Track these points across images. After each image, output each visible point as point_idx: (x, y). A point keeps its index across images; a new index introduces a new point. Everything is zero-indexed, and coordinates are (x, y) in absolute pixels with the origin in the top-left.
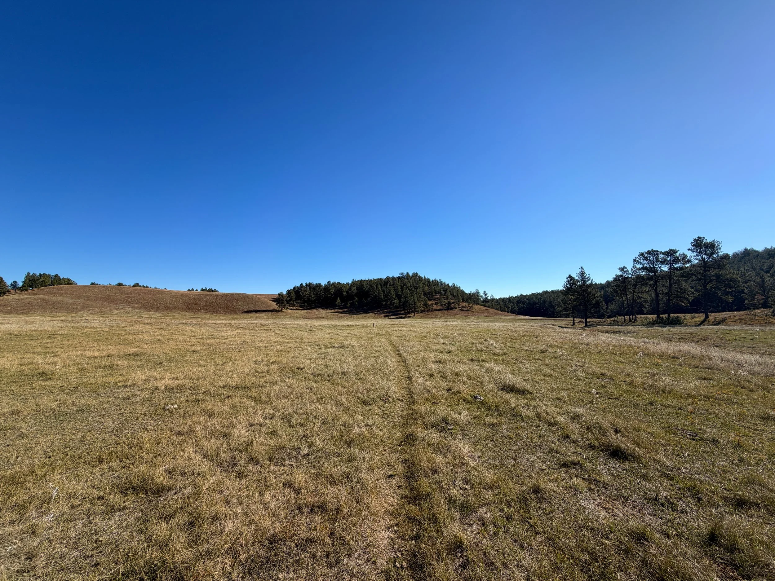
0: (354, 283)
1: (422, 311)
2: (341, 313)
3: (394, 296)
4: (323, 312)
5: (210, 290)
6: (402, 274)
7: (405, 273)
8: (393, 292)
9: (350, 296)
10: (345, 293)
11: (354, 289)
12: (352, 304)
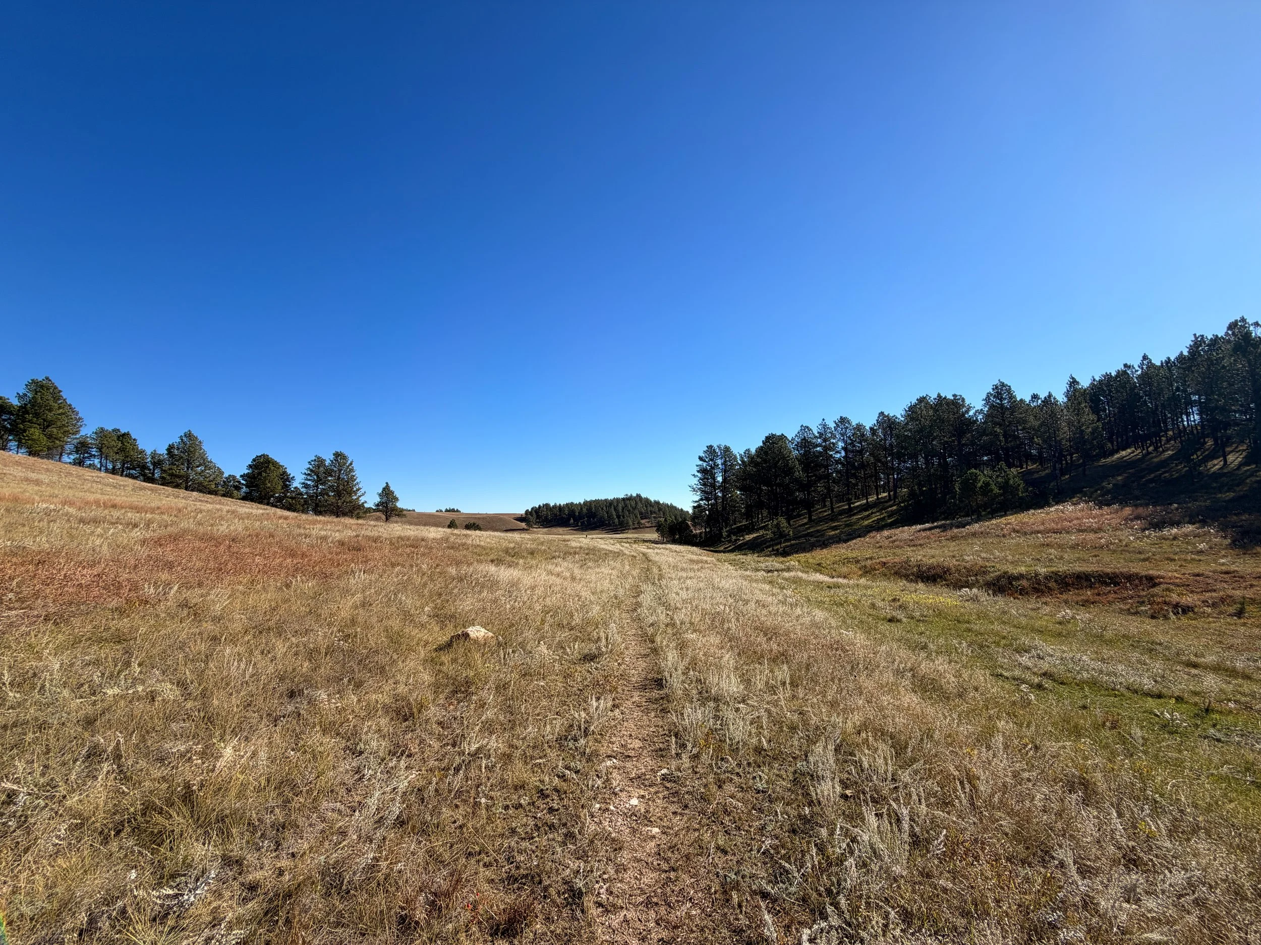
0: (586, 503)
1: (633, 529)
2: (575, 530)
3: (615, 517)
4: (560, 530)
6: (627, 495)
7: (629, 494)
8: (614, 513)
9: (581, 516)
10: (577, 514)
11: (584, 510)
12: (583, 523)
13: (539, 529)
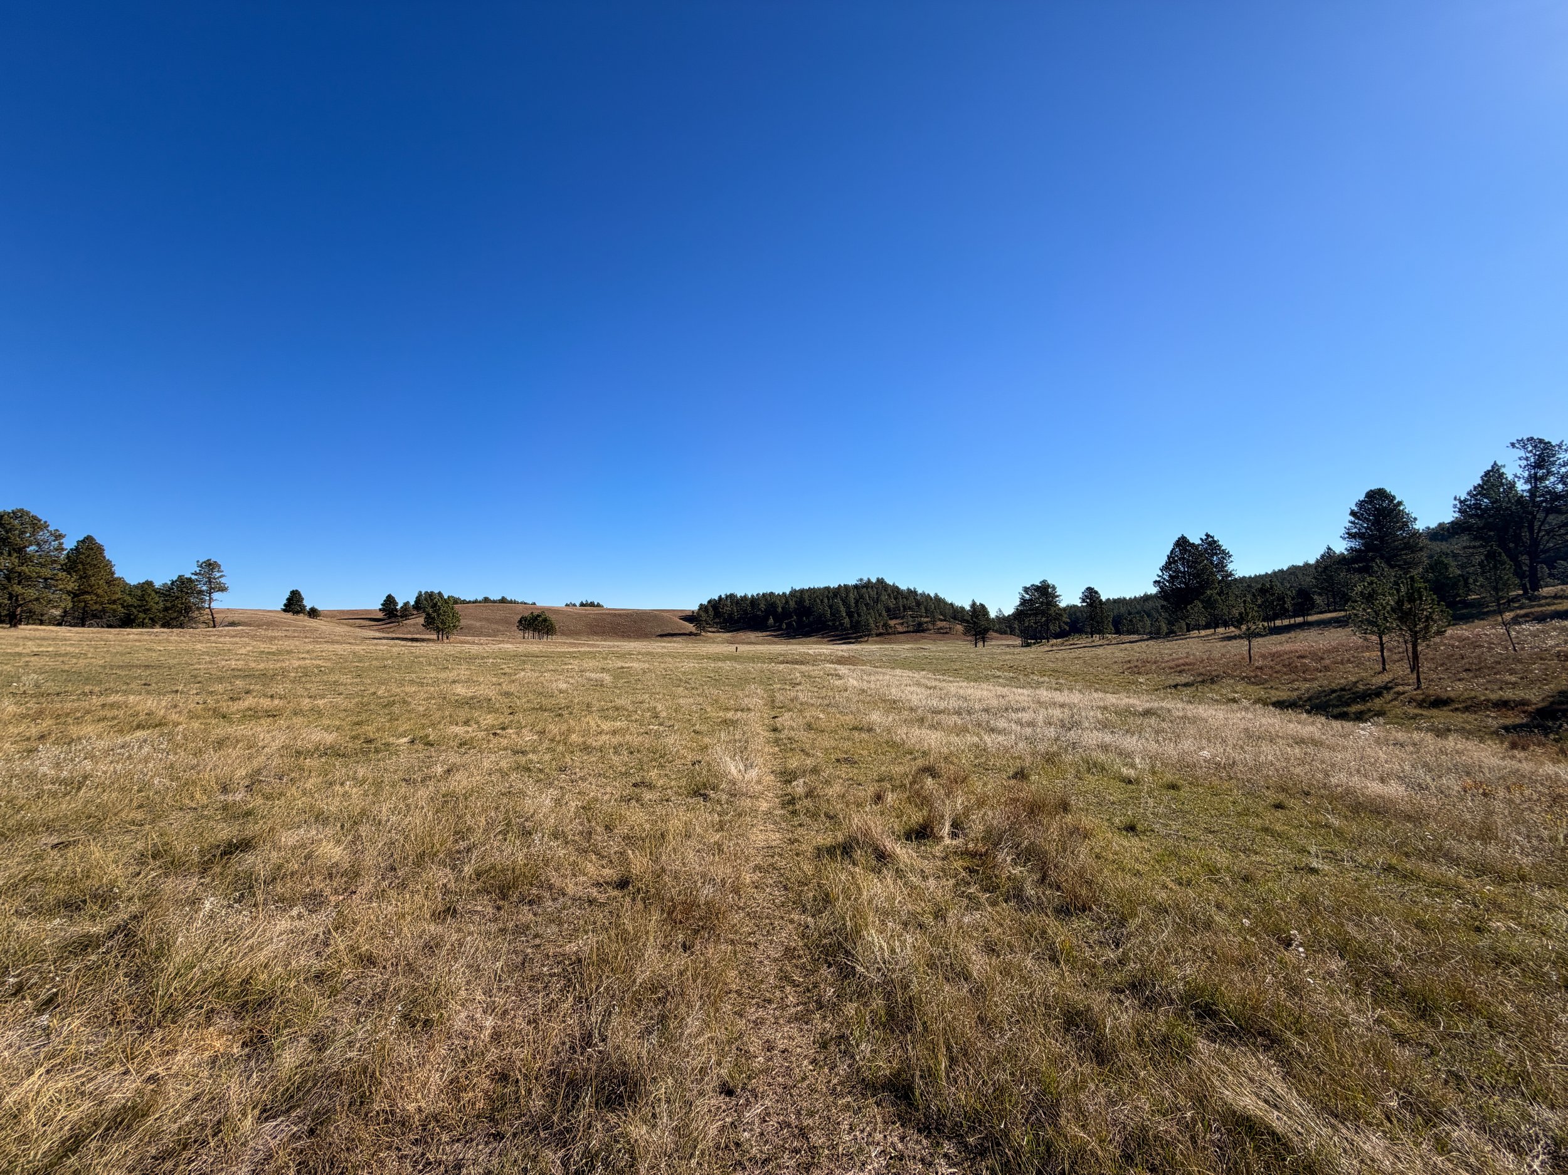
0: (794, 593)
2: (775, 636)
3: (844, 614)
4: (752, 636)
5: (592, 605)
6: (861, 580)
7: (865, 579)
8: (842, 609)
9: (786, 614)
10: (780, 610)
12: (789, 625)
13: (717, 634)
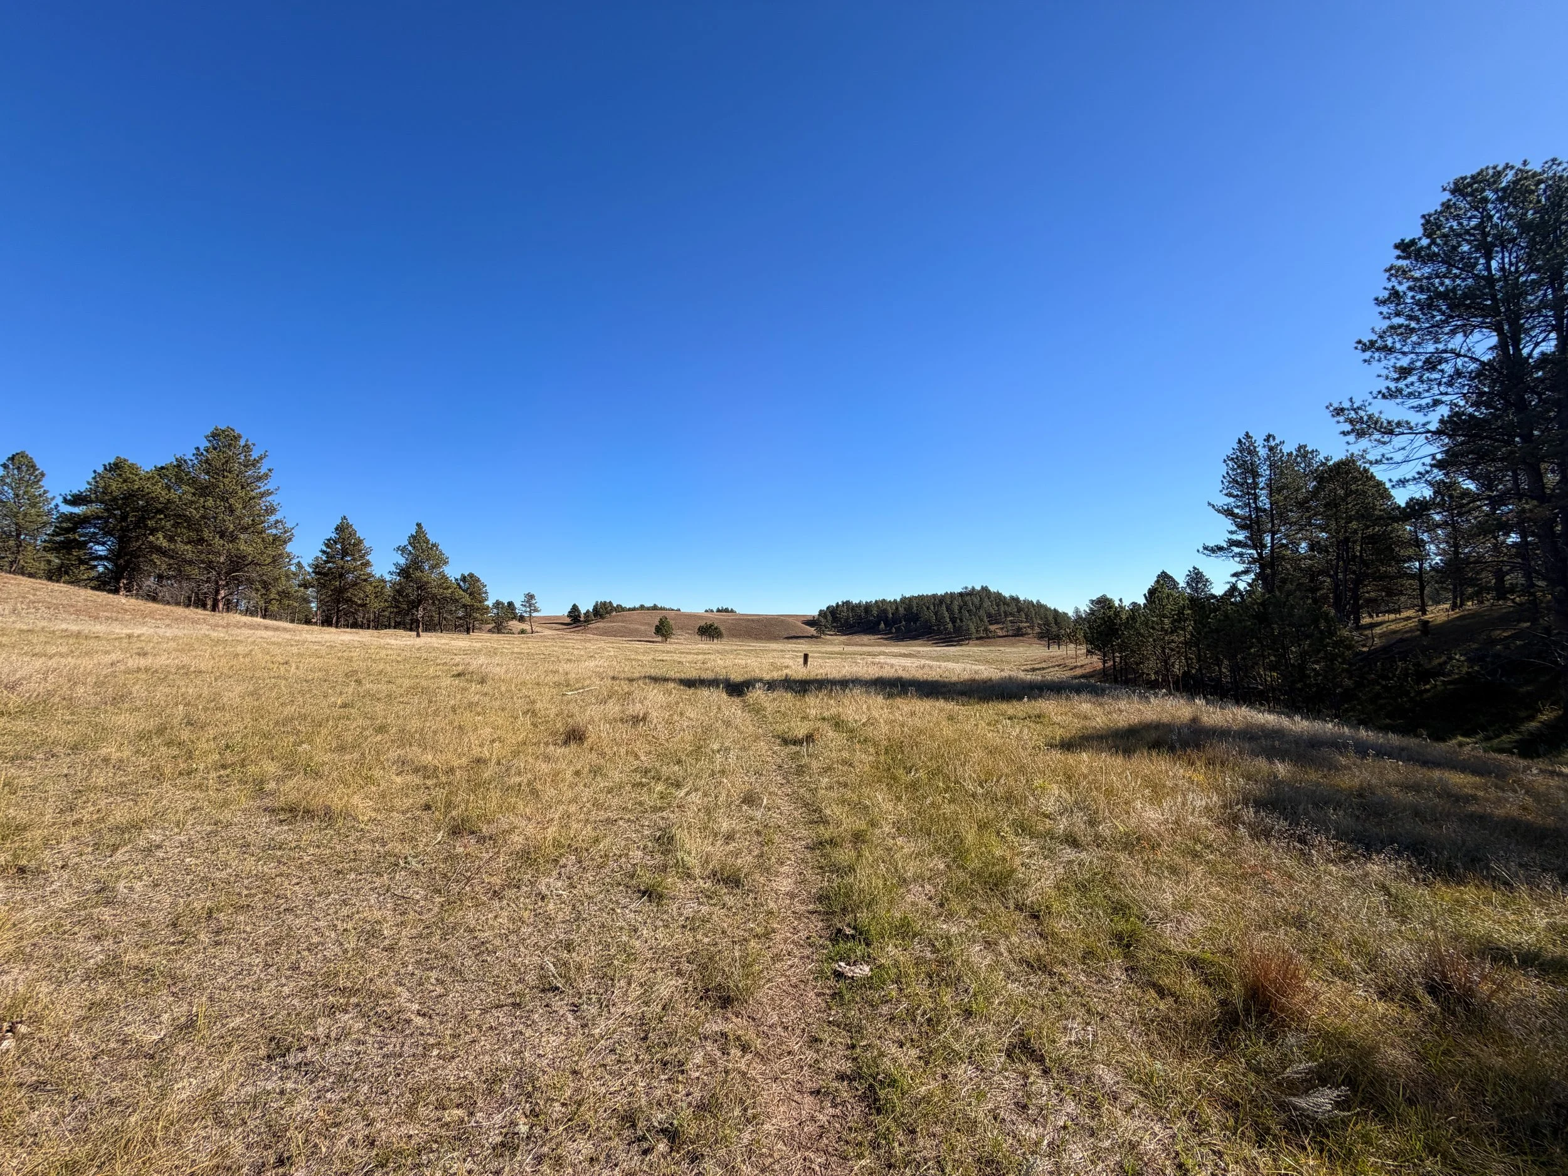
0: (904, 600)
1: (977, 639)
2: (886, 639)
3: (948, 620)
4: (866, 638)
5: (726, 610)
6: (966, 588)
7: (970, 587)
8: (946, 614)
9: (896, 620)
10: (891, 615)
11: (901, 610)
12: (898, 629)
13: (835, 637)
